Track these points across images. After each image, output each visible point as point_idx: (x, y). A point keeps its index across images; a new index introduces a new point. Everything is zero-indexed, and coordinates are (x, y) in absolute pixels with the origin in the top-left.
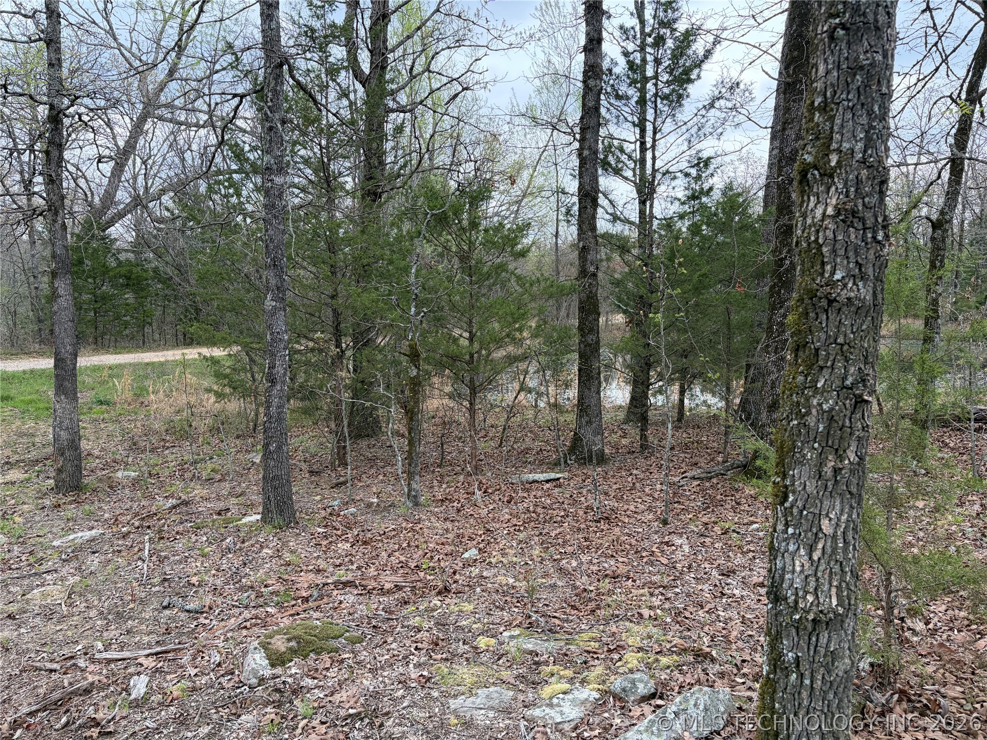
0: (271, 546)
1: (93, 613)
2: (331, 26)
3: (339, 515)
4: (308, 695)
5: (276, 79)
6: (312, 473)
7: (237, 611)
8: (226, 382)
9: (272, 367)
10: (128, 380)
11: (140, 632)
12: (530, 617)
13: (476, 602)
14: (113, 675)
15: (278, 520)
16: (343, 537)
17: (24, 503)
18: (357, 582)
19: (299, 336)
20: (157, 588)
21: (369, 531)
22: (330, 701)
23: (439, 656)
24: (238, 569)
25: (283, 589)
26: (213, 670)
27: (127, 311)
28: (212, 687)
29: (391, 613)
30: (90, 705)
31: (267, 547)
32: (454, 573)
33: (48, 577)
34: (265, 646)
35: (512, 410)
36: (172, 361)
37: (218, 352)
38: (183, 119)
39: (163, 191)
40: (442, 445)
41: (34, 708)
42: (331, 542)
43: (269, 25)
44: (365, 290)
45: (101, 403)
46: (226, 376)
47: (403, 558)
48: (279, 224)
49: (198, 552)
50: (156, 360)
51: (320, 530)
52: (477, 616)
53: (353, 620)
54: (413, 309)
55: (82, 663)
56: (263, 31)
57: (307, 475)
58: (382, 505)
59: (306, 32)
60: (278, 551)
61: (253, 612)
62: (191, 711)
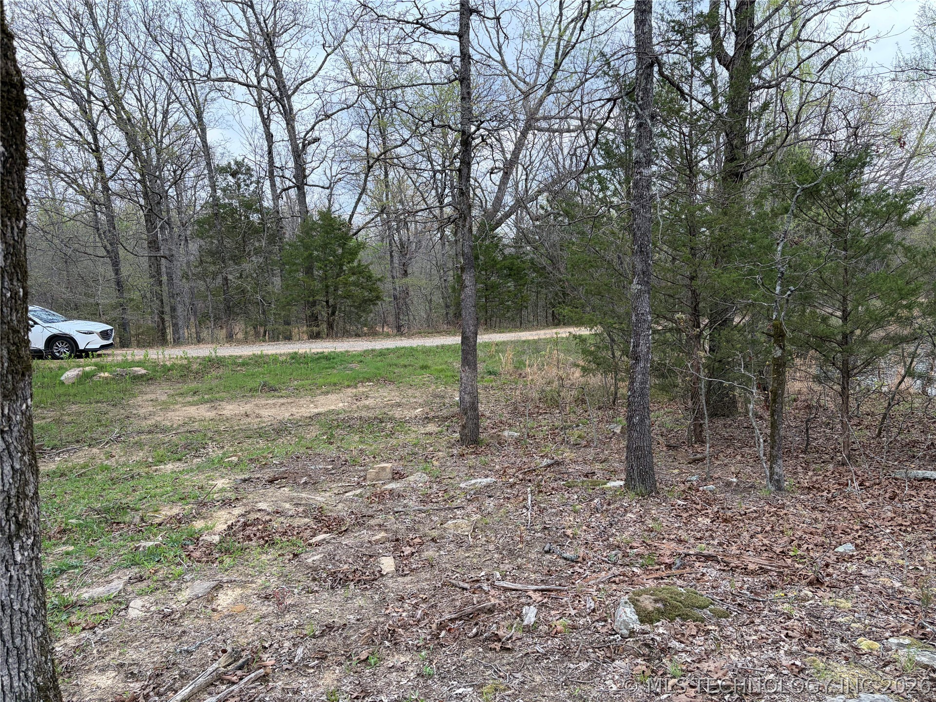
0: (634, 511)
1: (491, 547)
2: (698, 16)
3: (698, 491)
4: (676, 657)
5: (646, 79)
6: (669, 447)
7: (607, 565)
8: (590, 358)
9: (636, 345)
10: (510, 354)
11: (528, 569)
12: (923, 627)
13: (855, 600)
14: (510, 601)
15: (640, 488)
16: (703, 512)
17: (439, 451)
18: (719, 558)
19: (658, 316)
20: (539, 535)
21: (729, 509)
22: (698, 668)
23: (814, 649)
24: (605, 528)
25: (647, 552)
26: (589, 614)
27: (509, 297)
28: (589, 629)
29: (757, 594)
30: (494, 623)
31: (631, 511)
32: (827, 565)
33: (458, 512)
34: (634, 602)
35: (895, 397)
36: (544, 339)
37: (584, 332)
38: (556, 126)
39: (540, 192)
40: (807, 430)
41: (453, 616)
42: (691, 516)
43: (643, 29)
44: (725, 269)
45: (490, 373)
46: (591, 353)
47: (766, 542)
48: (646, 213)
49: (571, 508)
50: (531, 338)
51: (680, 502)
52: (856, 615)
53: (717, 594)
54: (778, 288)
55: (485, 587)
56: (636, 36)
57: (665, 449)
58: (742, 486)
59: (673, 27)
60: (641, 516)
61: (621, 569)
62: (573, 646)
